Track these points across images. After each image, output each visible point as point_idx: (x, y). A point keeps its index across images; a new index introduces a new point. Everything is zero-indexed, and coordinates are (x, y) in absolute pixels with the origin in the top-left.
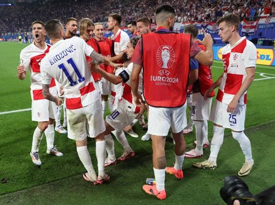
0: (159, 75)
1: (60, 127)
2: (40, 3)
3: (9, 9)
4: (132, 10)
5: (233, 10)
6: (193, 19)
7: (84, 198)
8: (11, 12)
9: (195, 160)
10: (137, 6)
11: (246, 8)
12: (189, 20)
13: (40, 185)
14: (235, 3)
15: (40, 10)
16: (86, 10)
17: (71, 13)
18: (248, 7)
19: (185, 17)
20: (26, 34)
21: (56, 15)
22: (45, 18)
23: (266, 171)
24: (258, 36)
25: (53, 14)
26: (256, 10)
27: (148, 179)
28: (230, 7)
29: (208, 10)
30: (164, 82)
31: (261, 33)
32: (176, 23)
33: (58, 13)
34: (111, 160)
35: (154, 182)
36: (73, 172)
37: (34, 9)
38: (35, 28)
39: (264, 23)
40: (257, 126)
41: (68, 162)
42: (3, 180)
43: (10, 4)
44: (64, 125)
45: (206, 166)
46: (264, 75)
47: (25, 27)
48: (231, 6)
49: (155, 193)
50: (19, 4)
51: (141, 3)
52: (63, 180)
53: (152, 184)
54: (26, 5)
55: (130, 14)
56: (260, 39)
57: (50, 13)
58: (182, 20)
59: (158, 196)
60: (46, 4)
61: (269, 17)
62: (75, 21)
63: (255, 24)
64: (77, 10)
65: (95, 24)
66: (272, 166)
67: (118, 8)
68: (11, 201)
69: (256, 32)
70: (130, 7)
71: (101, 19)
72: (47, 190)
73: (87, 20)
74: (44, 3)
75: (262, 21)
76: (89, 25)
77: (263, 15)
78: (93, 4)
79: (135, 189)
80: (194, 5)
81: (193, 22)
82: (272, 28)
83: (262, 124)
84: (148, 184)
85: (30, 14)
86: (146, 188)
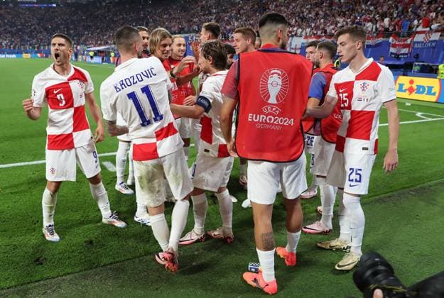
0: (263, 114)
1: (123, 185)
2: (98, 5)
3: (52, 12)
4: (231, 17)
5: (377, 21)
6: (319, 33)
7: (157, 289)
8: (55, 16)
9: (320, 237)
10: (239, 12)
11: (395, 18)
12: (314, 34)
13: (91, 269)
14: (380, 11)
15: (98, 14)
16: (165, 16)
17: (142, 19)
18: (400, 17)
19: (308, 30)
20: (76, 48)
21: (121, 21)
22: (105, 25)
23: (425, 255)
24: (415, 59)
25: (117, 21)
26: (411, 22)
27: (250, 264)
28: (374, 17)
29: (342, 20)
30: (270, 124)
31: (417, 55)
32: (295, 38)
33: (123, 19)
34: (197, 235)
35: (260, 268)
36: (141, 251)
37: (89, 13)
38: (54, 44)
39: (422, 40)
40: (412, 189)
41: (133, 236)
42: (38, 260)
43: (55, 5)
44: (129, 182)
45: (337, 247)
46: (422, 115)
47: (75, 38)
48: (375, 15)
49: (262, 285)
50: (68, 5)
51: (245, 8)
52: (126, 263)
53: (257, 271)
54: (78, 6)
55: (228, 23)
56: (417, 63)
57: (111, 18)
58: (304, 33)
59: (266, 290)
60: (106, 5)
61: (429, 32)
62: (145, 32)
63: (409, 41)
64: (151, 15)
65: (173, 36)
66: (433, 248)
67: (210, 14)
68: (49, 291)
69: (411, 54)
70: (228, 12)
71: (186, 29)
72: (102, 277)
73: (160, 30)
74: (104, 4)
75: (419, 38)
76: (164, 36)
77: (420, 29)
78: (174, 7)
79: (232, 279)
80: (321, 13)
81: (320, 37)
82: (434, 48)
83: (418, 186)
84: (251, 271)
85: (83, 20)
86: (248, 277)
